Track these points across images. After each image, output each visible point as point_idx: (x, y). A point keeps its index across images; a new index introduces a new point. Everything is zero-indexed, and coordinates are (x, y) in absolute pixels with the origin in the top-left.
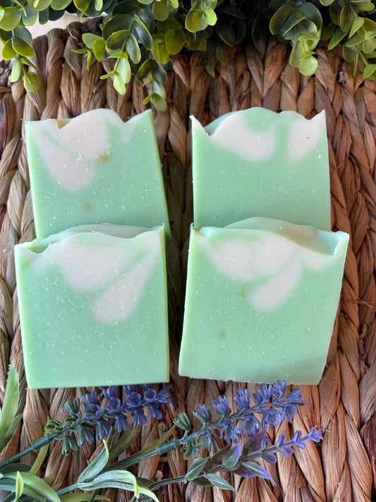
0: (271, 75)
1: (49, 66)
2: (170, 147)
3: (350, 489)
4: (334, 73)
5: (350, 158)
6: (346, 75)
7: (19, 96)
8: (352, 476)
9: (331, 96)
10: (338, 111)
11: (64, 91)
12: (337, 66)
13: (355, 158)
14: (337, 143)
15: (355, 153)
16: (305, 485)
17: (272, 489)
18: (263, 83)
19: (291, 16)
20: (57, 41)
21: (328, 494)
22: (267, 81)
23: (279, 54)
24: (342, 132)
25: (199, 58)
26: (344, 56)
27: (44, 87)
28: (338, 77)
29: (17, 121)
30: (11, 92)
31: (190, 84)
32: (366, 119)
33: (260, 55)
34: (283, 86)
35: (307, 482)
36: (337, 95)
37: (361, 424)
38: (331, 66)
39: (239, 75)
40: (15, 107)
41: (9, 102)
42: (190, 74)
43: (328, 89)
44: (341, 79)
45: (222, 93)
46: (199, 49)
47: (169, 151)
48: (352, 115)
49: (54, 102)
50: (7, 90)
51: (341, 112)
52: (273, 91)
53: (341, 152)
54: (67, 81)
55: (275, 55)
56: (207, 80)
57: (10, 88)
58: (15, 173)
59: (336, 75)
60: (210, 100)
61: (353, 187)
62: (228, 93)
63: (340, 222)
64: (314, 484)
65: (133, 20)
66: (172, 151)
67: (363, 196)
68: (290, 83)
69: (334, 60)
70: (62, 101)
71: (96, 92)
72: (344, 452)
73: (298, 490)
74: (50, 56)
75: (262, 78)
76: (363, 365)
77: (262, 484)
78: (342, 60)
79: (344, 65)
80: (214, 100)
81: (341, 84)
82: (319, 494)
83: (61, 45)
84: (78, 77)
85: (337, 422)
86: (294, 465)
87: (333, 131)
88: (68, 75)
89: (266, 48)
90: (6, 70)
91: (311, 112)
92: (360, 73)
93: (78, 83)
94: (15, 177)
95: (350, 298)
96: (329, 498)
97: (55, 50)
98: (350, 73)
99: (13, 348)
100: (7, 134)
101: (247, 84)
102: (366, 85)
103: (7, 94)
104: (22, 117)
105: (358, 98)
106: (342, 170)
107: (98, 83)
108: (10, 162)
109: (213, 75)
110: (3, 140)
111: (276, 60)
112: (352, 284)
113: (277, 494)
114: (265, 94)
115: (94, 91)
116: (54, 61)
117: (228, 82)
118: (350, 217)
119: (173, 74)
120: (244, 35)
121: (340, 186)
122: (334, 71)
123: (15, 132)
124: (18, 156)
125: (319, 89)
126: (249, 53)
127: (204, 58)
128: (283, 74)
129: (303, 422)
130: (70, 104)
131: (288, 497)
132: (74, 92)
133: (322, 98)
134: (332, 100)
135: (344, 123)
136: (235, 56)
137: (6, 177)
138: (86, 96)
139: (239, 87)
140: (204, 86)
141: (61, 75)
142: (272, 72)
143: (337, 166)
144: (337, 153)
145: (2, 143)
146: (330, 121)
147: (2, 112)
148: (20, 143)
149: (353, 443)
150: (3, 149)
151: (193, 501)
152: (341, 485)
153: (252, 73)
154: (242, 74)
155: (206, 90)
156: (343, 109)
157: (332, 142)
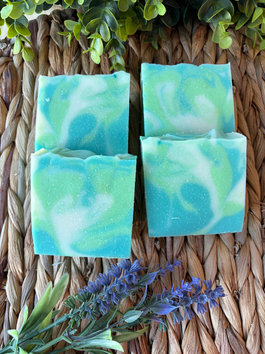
0: (197, 47)
1: (39, 42)
3: (259, 328)
5: (252, 105)
6: (248, 47)
7: (19, 64)
8: (260, 319)
9: (238, 62)
10: (243, 72)
11: (52, 60)
12: (241, 41)
13: (255, 104)
14: (243, 95)
15: (255, 101)
16: (229, 326)
17: (207, 330)
18: (191, 53)
19: (212, 7)
20: (44, 24)
21: (244, 332)
22: (194, 51)
23: (202, 32)
24: (247, 87)
25: (146, 35)
26: (246, 34)
27: (37, 57)
28: (242, 49)
29: (19, 82)
30: (13, 61)
31: (140, 54)
32: (263, 78)
33: (188, 33)
34: (205, 55)
35: (230, 324)
36: (243, 61)
38: (238, 41)
39: (174, 47)
40: (16, 72)
41: (12, 68)
42: (140, 47)
43: (236, 57)
44: (245, 50)
45: (163, 60)
46: (147, 30)
48: (253, 75)
49: (44, 68)
50: (11, 59)
51: (246, 73)
52: (198, 58)
53: (246, 101)
54: (53, 52)
55: (199, 33)
56: (152, 51)
57: (12, 58)
58: (19, 120)
59: (241, 47)
61: (255, 125)
62: (167, 60)
64: (235, 325)
65: (103, 10)
67: (262, 131)
68: (210, 53)
69: (240, 37)
70: (50, 67)
71: (75, 60)
72: (254, 304)
73: (224, 330)
74: (40, 35)
75: (190, 49)
77: (200, 327)
78: (245, 37)
79: (246, 40)
81: (244, 53)
82: (239, 332)
83: (48, 26)
84: (60, 49)
85: (249, 284)
86: (221, 314)
87: (240, 87)
88: (54, 48)
89: (193, 28)
90: (9, 45)
92: (257, 45)
93: (61, 54)
94: (20, 122)
95: (255, 201)
96: (245, 334)
97: (44, 30)
98: (251, 46)
99: (25, 242)
100: (12, 92)
101: (180, 54)
102: (262, 54)
103: (10, 63)
104: (22, 79)
105: (256, 63)
106: (247, 113)
107: (75, 53)
108: (15, 111)
109: (157, 48)
110: (10, 96)
111: (200, 37)
112: (256, 191)
113: (211, 333)
114: (192, 61)
115: (73, 60)
116: (43, 38)
117: (167, 52)
118: (253, 146)
119: (128, 47)
120: (178, 20)
121: (246, 124)
122: (240, 44)
123: (18, 90)
124: (21, 107)
125: (230, 57)
126: (181, 32)
127: (150, 36)
128: (205, 46)
129: (226, 285)
130: (56, 69)
131: (219, 335)
132: (59, 60)
134: (239, 64)
135: (247, 80)
136: (171, 34)
137: (14, 122)
138: (68, 63)
139: (175, 56)
140: (150, 55)
141: (49, 49)
142: (198, 45)
143: (244, 111)
144: (244, 101)
145: (9, 98)
146: (238, 79)
147: (8, 76)
148: (22, 98)
149: (260, 297)
150: (10, 103)
151: (155, 341)
152: (253, 325)
153: (184, 46)
154: (176, 47)
155: (152, 59)
156: (247, 71)
157: (240, 94)
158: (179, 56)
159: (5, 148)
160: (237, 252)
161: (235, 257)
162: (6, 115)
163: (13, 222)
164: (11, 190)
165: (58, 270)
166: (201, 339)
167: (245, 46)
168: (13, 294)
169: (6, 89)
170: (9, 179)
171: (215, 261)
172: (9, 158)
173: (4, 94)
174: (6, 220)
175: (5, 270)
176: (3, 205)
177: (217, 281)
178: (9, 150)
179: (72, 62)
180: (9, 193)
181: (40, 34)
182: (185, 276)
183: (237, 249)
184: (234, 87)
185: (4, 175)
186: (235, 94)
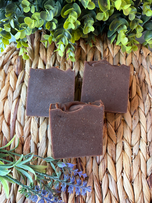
0: (116, 50)
1: (35, 44)
2: (80, 76)
3: (143, 199)
5: (144, 82)
6: (143, 51)
8: (144, 195)
9: (138, 58)
10: (140, 64)
11: (41, 53)
12: (140, 47)
13: (146, 81)
14: (140, 76)
16: (127, 198)
17: (116, 199)
18: (113, 52)
20: (38, 35)
21: (135, 201)
22: (115, 52)
24: (142, 72)
27: (33, 51)
28: (140, 51)
29: (24, 65)
31: (87, 52)
32: (150, 68)
34: (120, 54)
35: (128, 197)
36: (140, 58)
37: (147, 177)
39: (105, 49)
40: (23, 59)
41: (21, 57)
42: (87, 48)
43: (137, 56)
44: (141, 52)
45: (99, 56)
47: (80, 77)
48: (145, 66)
49: (37, 57)
51: (141, 64)
52: (117, 56)
53: (141, 79)
54: (42, 50)
56: (93, 51)
58: (23, 84)
60: (94, 58)
61: (145, 92)
62: (101, 56)
64: (131, 197)
65: (64, 30)
66: (81, 77)
68: (123, 53)
70: (40, 57)
71: (53, 54)
72: (141, 187)
73: (125, 200)
76: (148, 156)
77: (113, 197)
79: (142, 47)
80: (96, 58)
81: (141, 54)
82: (132, 201)
83: (40, 36)
84: (46, 48)
85: (139, 176)
86: (124, 191)
87: (138, 71)
88: (42, 47)
91: (131, 64)
93: (46, 50)
94: (24, 85)
97: (38, 38)
98: (145, 50)
99: (24, 148)
100: (20, 70)
101: (108, 53)
102: (150, 55)
104: (25, 63)
105: (147, 59)
106: (141, 86)
108: (21, 80)
113: (118, 201)
114: (114, 57)
115: (52, 54)
116: (37, 42)
117: (101, 52)
118: (144, 103)
119: (81, 48)
121: (141, 91)
122: (139, 49)
123: (23, 68)
124: (24, 77)
125: (133, 56)
126: (108, 42)
128: (121, 50)
129: (127, 176)
130: (43, 59)
131: (122, 202)
132: (45, 54)
133: (134, 59)
134: (138, 60)
135: (142, 68)
137: (20, 86)
138: (49, 55)
139: (105, 54)
140: (92, 53)
141: (40, 48)
143: (140, 84)
145: (18, 72)
146: (137, 68)
147: (19, 61)
148: (25, 72)
149: (144, 183)
150: (18, 75)
152: (140, 198)
153: (110, 49)
154: (106, 49)
155: (93, 55)
156: (142, 63)
157: (138, 75)
158: (107, 54)
159: (16, 99)
160: (133, 159)
162: (17, 81)
163: (18, 137)
167: (141, 50)
168: (16, 175)
169: (17, 68)
170: (17, 115)
171: (121, 163)
172: (17, 104)
173: (16, 70)
176: (13, 128)
177: (122, 174)
178: (17, 100)
179: (52, 55)
180: (17, 122)
181: (36, 40)
182: (105, 170)
183: (133, 157)
184: (135, 72)
185: (14, 113)
186: (135, 75)
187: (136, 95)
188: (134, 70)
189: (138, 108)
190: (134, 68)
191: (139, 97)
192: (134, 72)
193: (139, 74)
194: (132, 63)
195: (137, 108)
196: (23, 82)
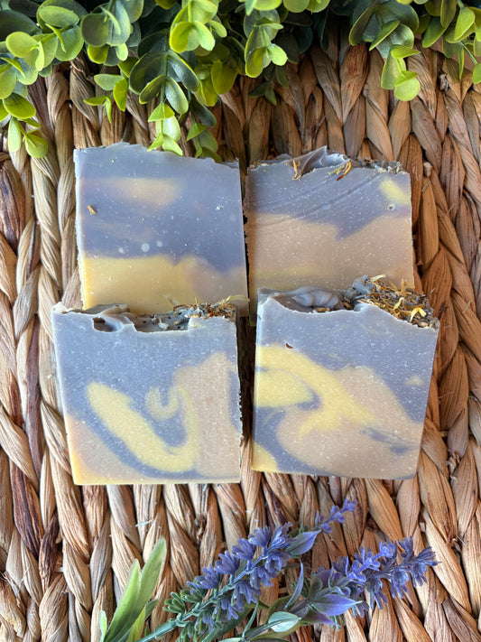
0: (351, 92)
1: (53, 115)
4: (432, 77)
5: (464, 195)
6: (450, 79)
7: (22, 164)
9: (432, 112)
10: (443, 132)
12: (435, 66)
13: (469, 193)
14: (446, 178)
15: (469, 187)
16: (447, 598)
17: (411, 607)
18: (341, 103)
19: (374, 17)
20: (57, 78)
21: (474, 603)
22: (346, 99)
23: (357, 60)
24: (451, 162)
26: (444, 51)
27: (52, 145)
28: (438, 82)
29: (29, 201)
30: (10, 159)
31: (245, 117)
33: (332, 62)
34: (367, 104)
35: (448, 594)
36: (441, 109)
38: (429, 68)
39: (308, 96)
40: (20, 180)
41: (11, 176)
42: (243, 103)
43: (427, 102)
44: (443, 85)
45: (289, 125)
48: (462, 135)
50: (5, 156)
51: (448, 131)
52: (356, 112)
53: (452, 189)
54: (82, 135)
55: (353, 61)
56: (266, 108)
57: (8, 154)
58: (39, 272)
59: (435, 79)
60: (275, 136)
61: (471, 234)
62: (298, 124)
63: (458, 282)
64: (456, 595)
65: (166, 54)
68: (378, 101)
69: (431, 59)
73: (440, 606)
74: (52, 102)
75: (339, 96)
77: (398, 604)
78: (441, 56)
79: (445, 63)
80: (280, 136)
81: (443, 90)
82: (464, 606)
83: (64, 83)
84: (95, 127)
85: (477, 524)
86: (433, 578)
87: (439, 161)
88: (81, 125)
91: (409, 137)
92: (468, 72)
93: (97, 136)
94: (42, 278)
96: (474, 608)
97: (58, 92)
98: (455, 76)
99: (85, 492)
100: (19, 221)
101: (321, 108)
102: (476, 89)
103: (5, 163)
104: (33, 193)
105: (467, 110)
106: (455, 212)
107: (123, 131)
108: (30, 258)
109: (275, 102)
110: (15, 230)
111: (356, 69)
113: (417, 610)
114: (345, 119)
116: (59, 106)
117: (295, 108)
119: (220, 105)
120: (310, 43)
121: (455, 234)
123: (28, 216)
124: (39, 248)
125: (415, 105)
126: (318, 63)
128: (366, 87)
129: (438, 529)
131: (430, 614)
133: (421, 117)
134: (434, 116)
137: (31, 279)
139: (310, 115)
140: (264, 118)
141: (72, 127)
142: (352, 86)
143: (449, 208)
144: (448, 189)
145: (15, 233)
146: (434, 147)
147: (7, 192)
148: (37, 229)
150: (17, 242)
151: (323, 633)
153: (325, 91)
154: (312, 94)
155: (268, 124)
156: (450, 127)
157: (439, 176)
158: (317, 112)
159: (24, 330)
160: (452, 471)
161: (450, 480)
162: (15, 266)
163: (57, 459)
164: (46, 404)
165: (147, 533)
166: (402, 622)
167: (442, 77)
168: (76, 580)
169: (6, 217)
170: (38, 385)
171: (415, 492)
172: (33, 347)
173: (5, 227)
174: (45, 457)
175: (58, 541)
176: (36, 432)
177: (422, 524)
178: (31, 331)
180: (43, 409)
181: (51, 99)
182: (364, 521)
183: (453, 466)
184: (428, 165)
185: (30, 380)
186: (430, 178)
187: (439, 249)
188: (425, 159)
189: (451, 296)
190: (424, 151)
191: (451, 257)
192: (424, 168)
193: (445, 170)
194: (412, 134)
195: (448, 298)
196: (36, 264)
